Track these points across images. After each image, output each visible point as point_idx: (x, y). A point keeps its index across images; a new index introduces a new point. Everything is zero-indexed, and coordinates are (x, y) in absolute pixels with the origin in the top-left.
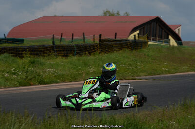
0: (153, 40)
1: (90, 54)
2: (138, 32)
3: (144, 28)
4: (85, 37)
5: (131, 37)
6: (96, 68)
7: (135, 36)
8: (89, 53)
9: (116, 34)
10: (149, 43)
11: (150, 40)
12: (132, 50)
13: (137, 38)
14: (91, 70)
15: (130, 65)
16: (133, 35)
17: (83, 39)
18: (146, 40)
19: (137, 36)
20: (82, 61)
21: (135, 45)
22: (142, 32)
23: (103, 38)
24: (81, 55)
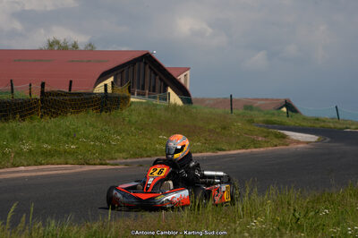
0: (138, 94)
1: (23, 117)
2: (112, 79)
3: (122, 72)
4: (14, 87)
5: (100, 89)
6: (35, 145)
7: (106, 85)
8: (21, 117)
9: (71, 82)
10: (132, 100)
11: (133, 94)
12: (101, 111)
13: (109, 90)
14: (26, 148)
15: (97, 138)
16: (102, 84)
17: (10, 91)
18: (127, 94)
19: (110, 86)
20: (7, 131)
21: (106, 104)
22: (119, 80)
23: (47, 89)
24: (7, 120)
